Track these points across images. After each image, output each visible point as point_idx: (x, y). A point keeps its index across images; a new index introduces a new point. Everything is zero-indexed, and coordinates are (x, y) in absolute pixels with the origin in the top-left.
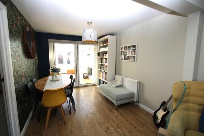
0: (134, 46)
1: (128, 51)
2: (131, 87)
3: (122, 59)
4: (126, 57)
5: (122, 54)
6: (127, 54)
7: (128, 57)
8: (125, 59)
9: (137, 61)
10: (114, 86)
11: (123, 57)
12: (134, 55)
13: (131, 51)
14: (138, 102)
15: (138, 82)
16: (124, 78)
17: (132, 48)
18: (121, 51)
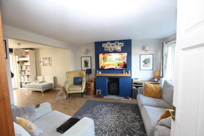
0: (49, 58)
1: (45, 61)
2: (49, 81)
3: (41, 65)
4: (44, 64)
5: (41, 62)
6: (44, 62)
7: (46, 64)
8: (43, 65)
9: (51, 66)
10: (38, 83)
11: (42, 64)
12: (49, 63)
13: (47, 61)
14: (55, 87)
15: (53, 77)
16: (45, 77)
17: (48, 59)
18: (40, 60)
